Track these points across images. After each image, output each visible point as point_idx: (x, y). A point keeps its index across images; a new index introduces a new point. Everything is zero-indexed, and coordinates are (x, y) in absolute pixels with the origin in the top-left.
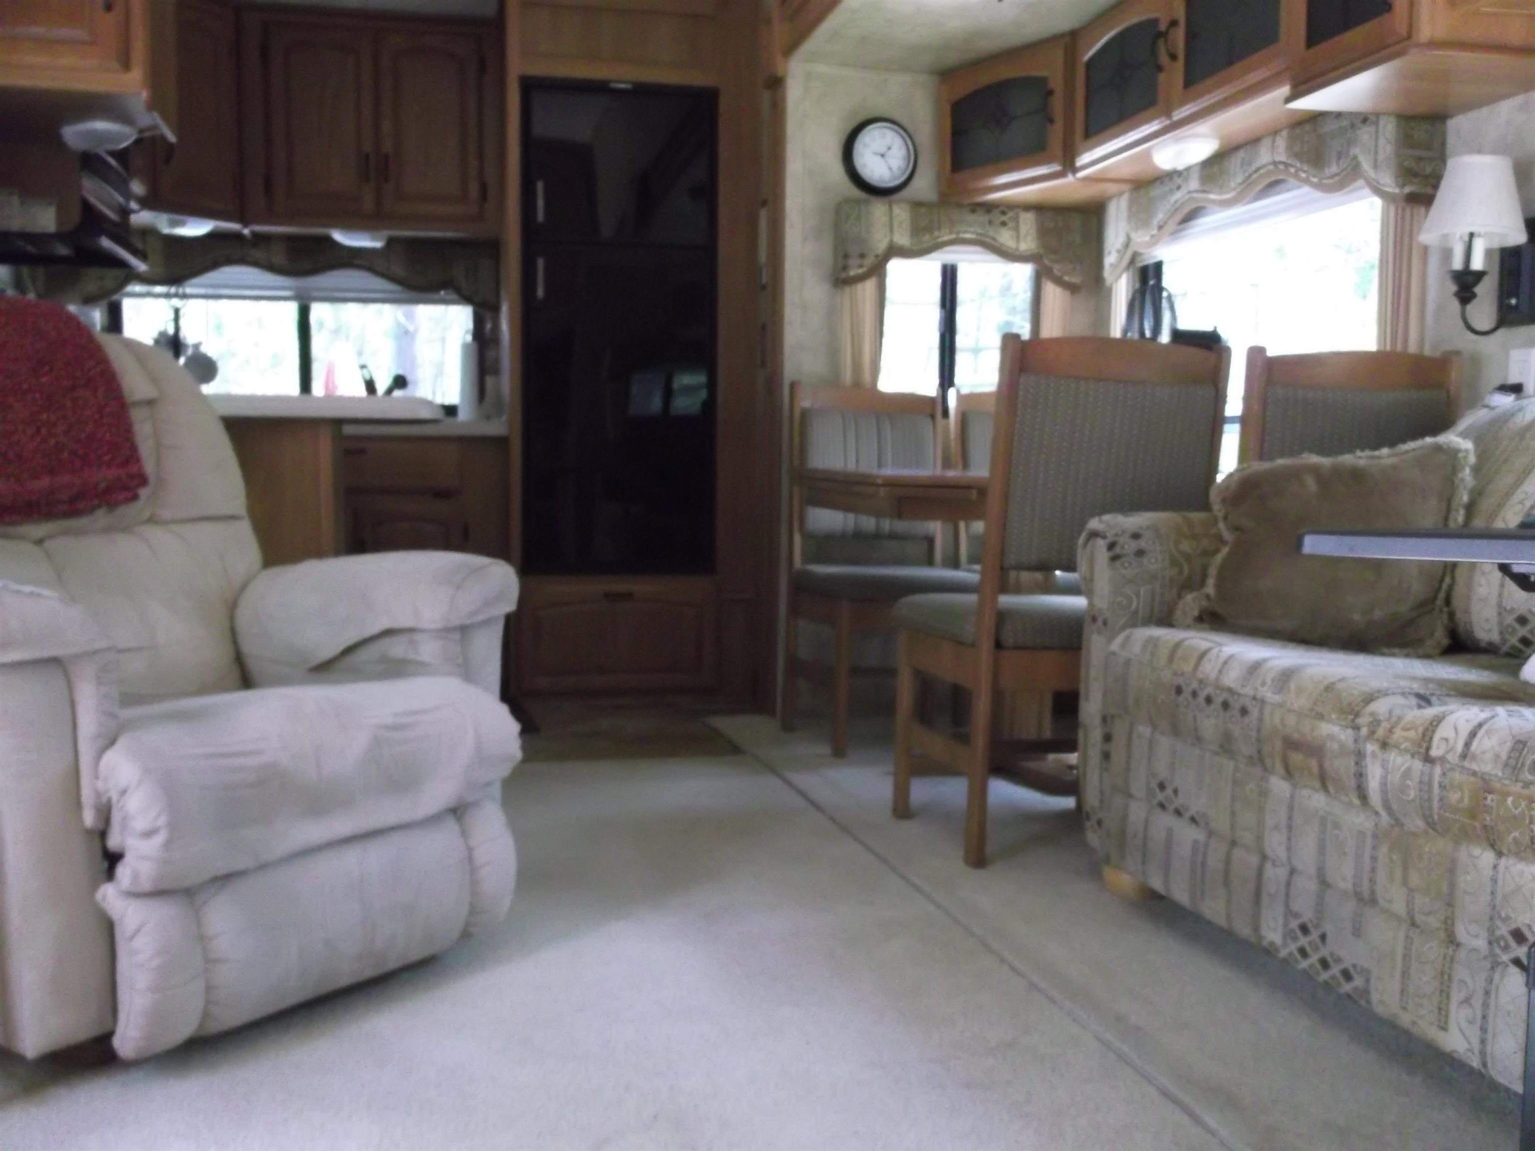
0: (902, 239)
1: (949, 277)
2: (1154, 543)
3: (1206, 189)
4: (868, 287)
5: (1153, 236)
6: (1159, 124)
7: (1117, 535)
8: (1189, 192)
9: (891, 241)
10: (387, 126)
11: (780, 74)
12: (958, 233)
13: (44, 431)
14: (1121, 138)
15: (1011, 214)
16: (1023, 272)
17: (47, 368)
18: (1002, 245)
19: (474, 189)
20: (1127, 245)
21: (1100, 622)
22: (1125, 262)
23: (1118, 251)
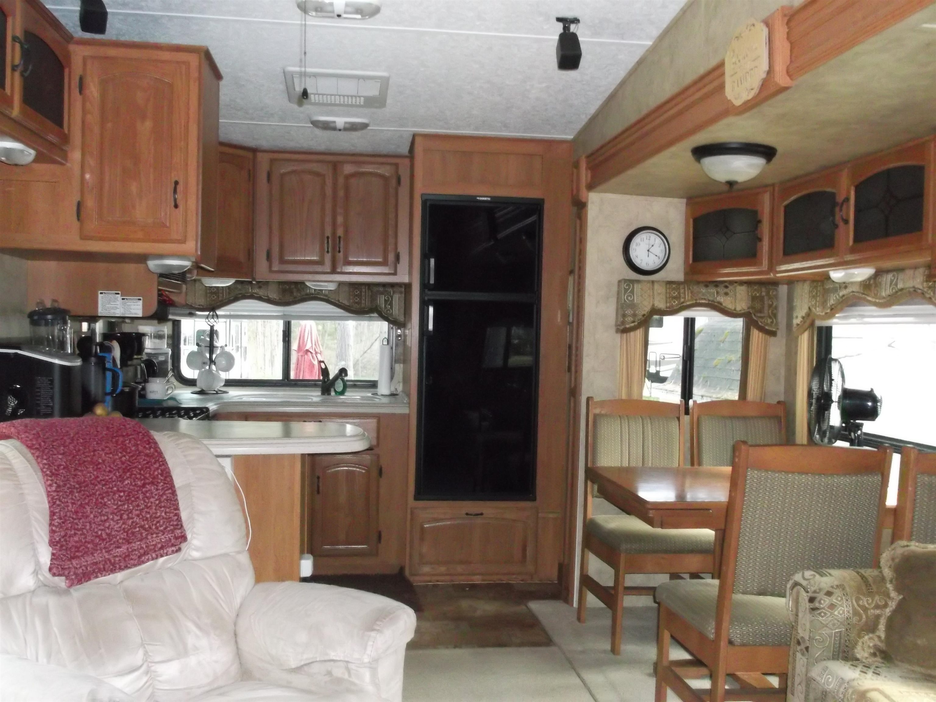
0: (661, 304)
1: (690, 324)
2: (842, 599)
3: (866, 293)
4: (639, 333)
5: (826, 313)
6: (834, 260)
7: (815, 592)
8: (853, 292)
9: (653, 305)
10: (340, 220)
11: (584, 200)
12: (696, 300)
13: (125, 517)
14: (810, 262)
15: (731, 287)
16: (739, 323)
17: (128, 474)
18: (725, 307)
19: (391, 257)
20: (808, 315)
21: (803, 646)
22: (807, 324)
23: (803, 318)
